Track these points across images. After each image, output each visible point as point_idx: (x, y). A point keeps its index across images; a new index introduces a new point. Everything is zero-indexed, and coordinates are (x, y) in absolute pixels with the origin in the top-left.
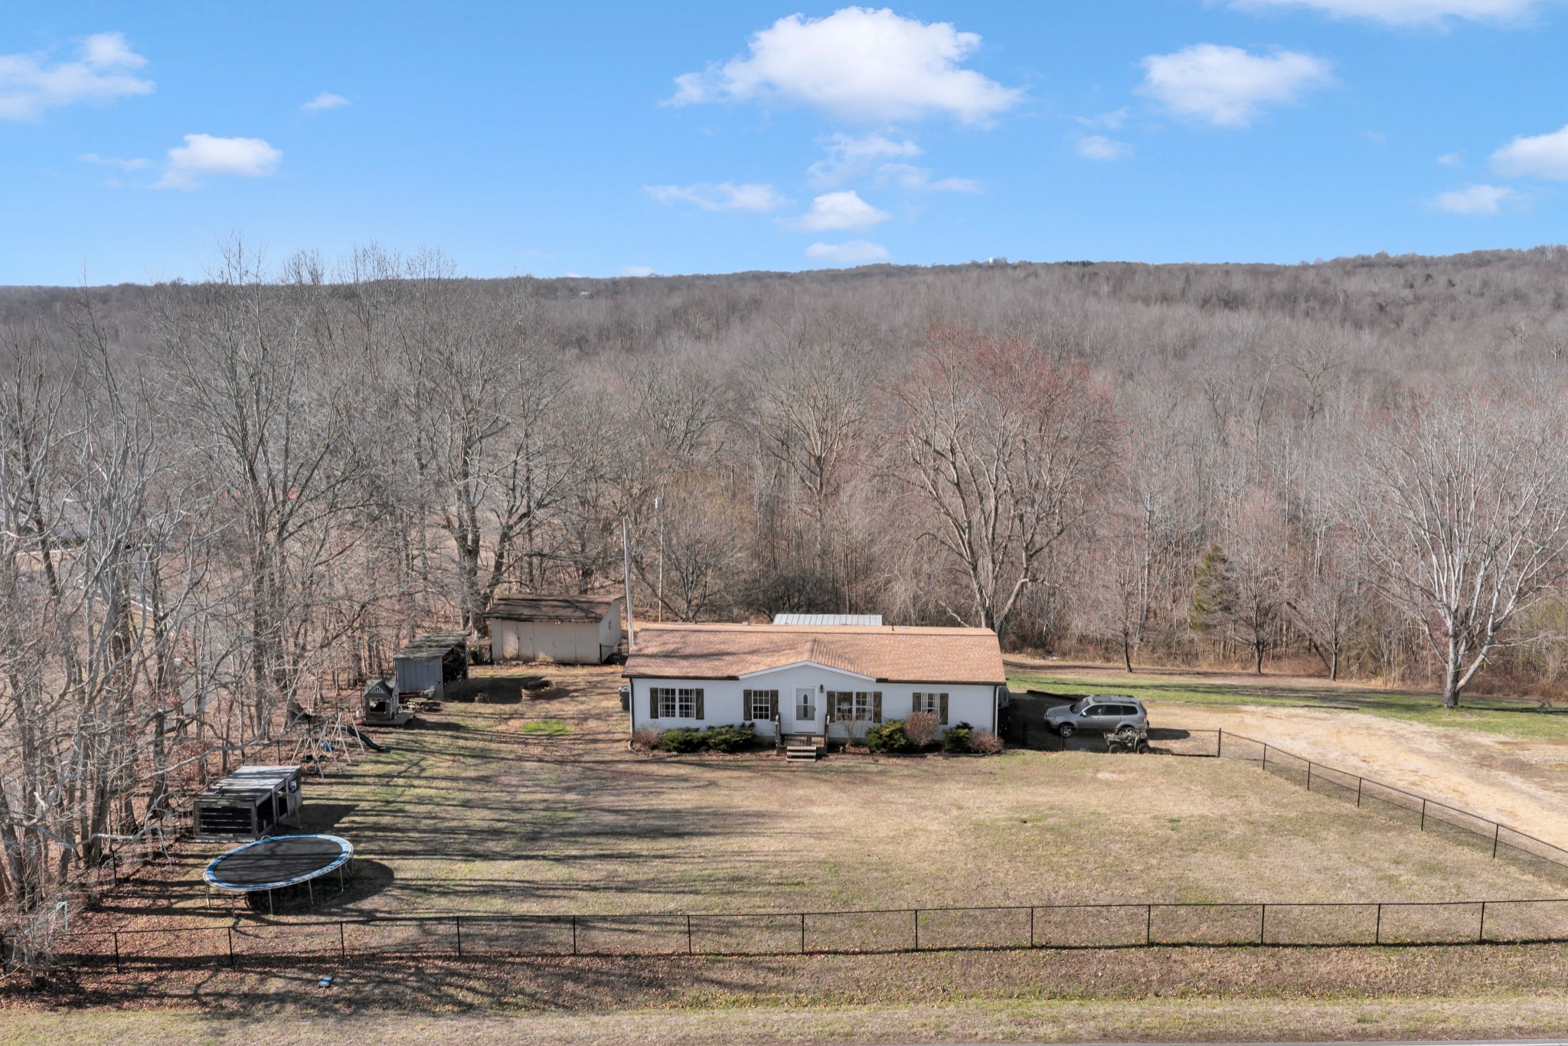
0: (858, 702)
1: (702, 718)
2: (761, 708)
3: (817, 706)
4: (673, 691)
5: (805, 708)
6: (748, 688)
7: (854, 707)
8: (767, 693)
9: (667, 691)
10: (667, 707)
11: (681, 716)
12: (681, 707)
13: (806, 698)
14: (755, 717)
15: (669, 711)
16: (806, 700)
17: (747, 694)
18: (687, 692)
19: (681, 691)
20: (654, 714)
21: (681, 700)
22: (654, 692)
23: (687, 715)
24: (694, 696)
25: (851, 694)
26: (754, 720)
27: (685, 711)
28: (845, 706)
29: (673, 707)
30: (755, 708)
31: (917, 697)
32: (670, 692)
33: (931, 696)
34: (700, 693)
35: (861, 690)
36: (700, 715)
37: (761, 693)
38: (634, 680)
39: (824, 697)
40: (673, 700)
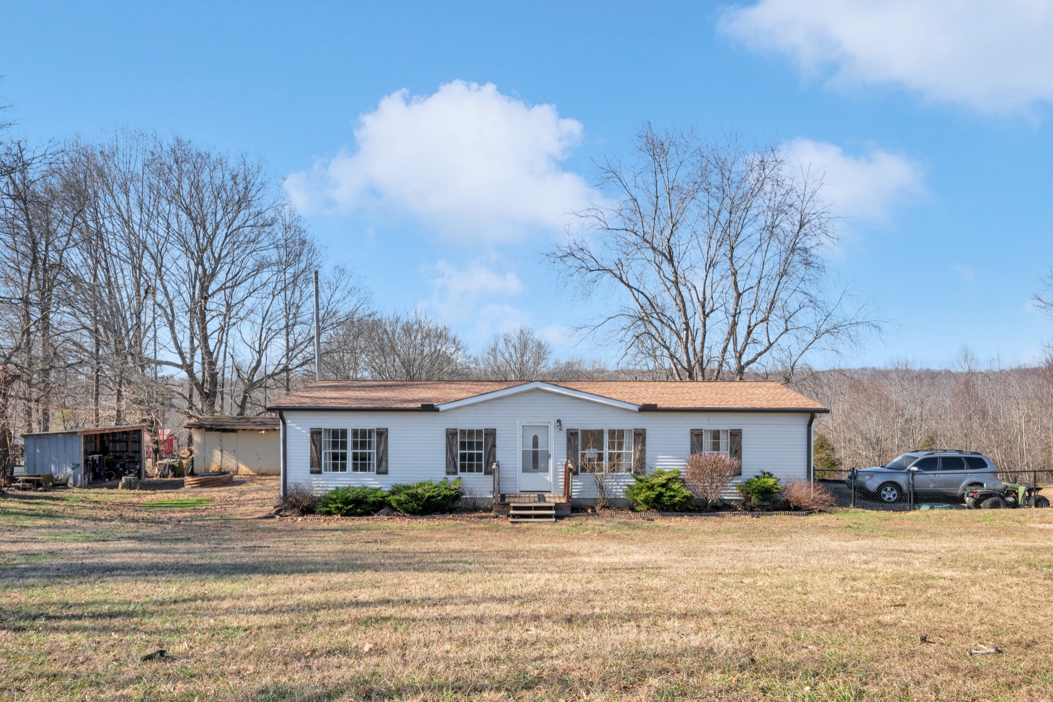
0: (612, 445)
1: (386, 473)
2: (471, 457)
3: (552, 451)
4: (344, 433)
5: (535, 455)
6: (452, 426)
7: (606, 451)
8: (479, 432)
9: (335, 433)
10: (335, 457)
11: (355, 468)
12: (355, 457)
13: (535, 438)
14: (463, 469)
15: (338, 463)
16: (535, 444)
17: (451, 434)
18: (364, 432)
19: (355, 432)
20: (316, 468)
21: (355, 445)
22: (316, 434)
23: (364, 468)
24: (374, 439)
25: (601, 432)
26: (460, 474)
27: (361, 464)
28: (591, 453)
29: (344, 457)
30: (463, 457)
31: (697, 435)
32: (338, 436)
33: (716, 435)
34: (382, 434)
35: (616, 427)
36: (382, 470)
37: (471, 432)
38: (285, 414)
39: (563, 438)
40: (344, 445)
